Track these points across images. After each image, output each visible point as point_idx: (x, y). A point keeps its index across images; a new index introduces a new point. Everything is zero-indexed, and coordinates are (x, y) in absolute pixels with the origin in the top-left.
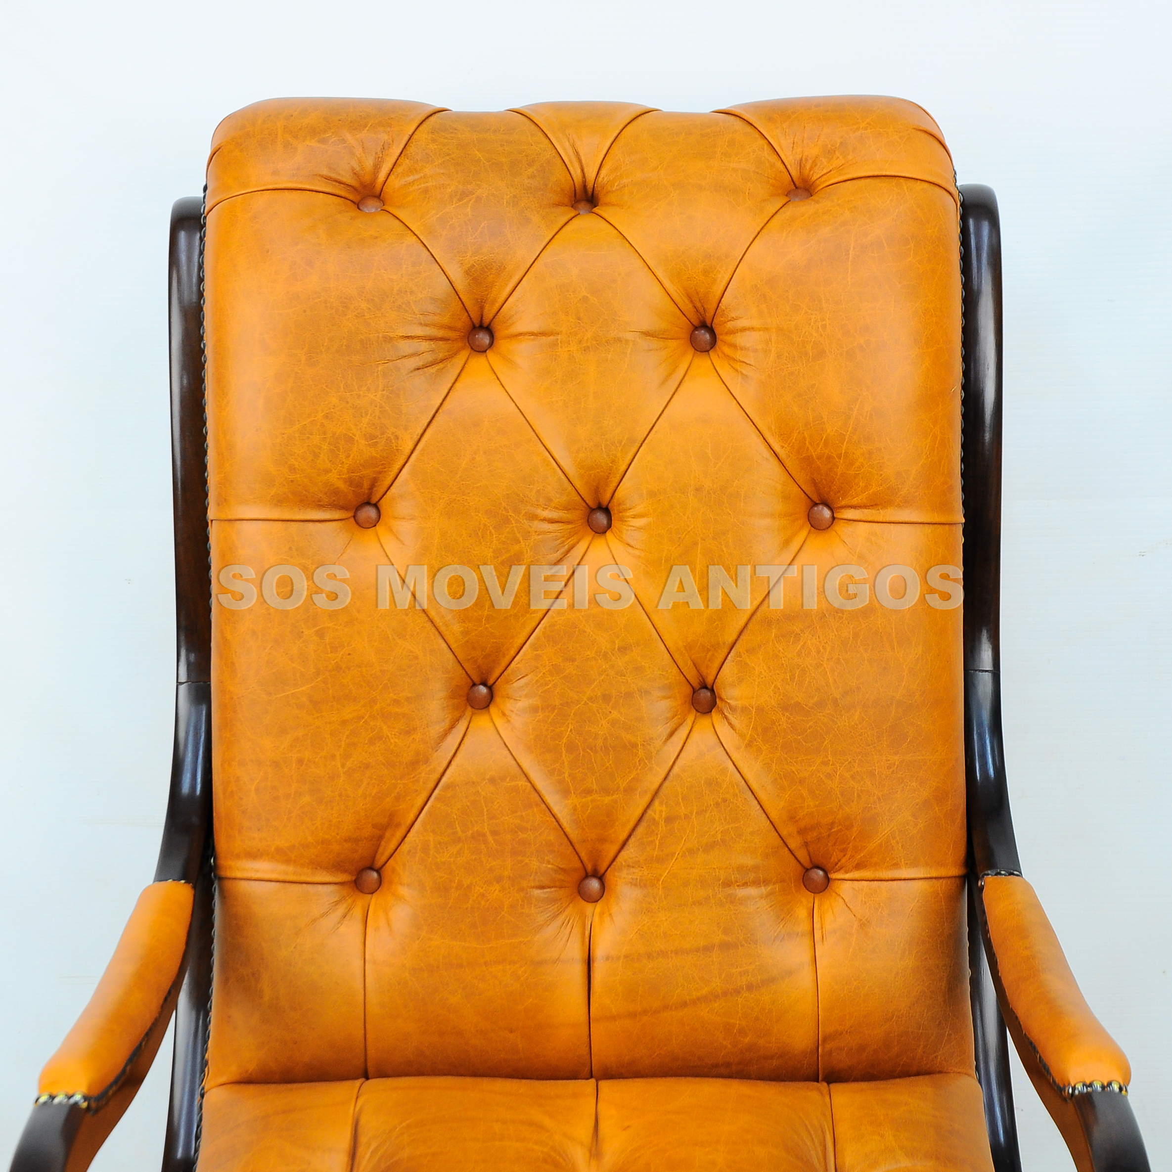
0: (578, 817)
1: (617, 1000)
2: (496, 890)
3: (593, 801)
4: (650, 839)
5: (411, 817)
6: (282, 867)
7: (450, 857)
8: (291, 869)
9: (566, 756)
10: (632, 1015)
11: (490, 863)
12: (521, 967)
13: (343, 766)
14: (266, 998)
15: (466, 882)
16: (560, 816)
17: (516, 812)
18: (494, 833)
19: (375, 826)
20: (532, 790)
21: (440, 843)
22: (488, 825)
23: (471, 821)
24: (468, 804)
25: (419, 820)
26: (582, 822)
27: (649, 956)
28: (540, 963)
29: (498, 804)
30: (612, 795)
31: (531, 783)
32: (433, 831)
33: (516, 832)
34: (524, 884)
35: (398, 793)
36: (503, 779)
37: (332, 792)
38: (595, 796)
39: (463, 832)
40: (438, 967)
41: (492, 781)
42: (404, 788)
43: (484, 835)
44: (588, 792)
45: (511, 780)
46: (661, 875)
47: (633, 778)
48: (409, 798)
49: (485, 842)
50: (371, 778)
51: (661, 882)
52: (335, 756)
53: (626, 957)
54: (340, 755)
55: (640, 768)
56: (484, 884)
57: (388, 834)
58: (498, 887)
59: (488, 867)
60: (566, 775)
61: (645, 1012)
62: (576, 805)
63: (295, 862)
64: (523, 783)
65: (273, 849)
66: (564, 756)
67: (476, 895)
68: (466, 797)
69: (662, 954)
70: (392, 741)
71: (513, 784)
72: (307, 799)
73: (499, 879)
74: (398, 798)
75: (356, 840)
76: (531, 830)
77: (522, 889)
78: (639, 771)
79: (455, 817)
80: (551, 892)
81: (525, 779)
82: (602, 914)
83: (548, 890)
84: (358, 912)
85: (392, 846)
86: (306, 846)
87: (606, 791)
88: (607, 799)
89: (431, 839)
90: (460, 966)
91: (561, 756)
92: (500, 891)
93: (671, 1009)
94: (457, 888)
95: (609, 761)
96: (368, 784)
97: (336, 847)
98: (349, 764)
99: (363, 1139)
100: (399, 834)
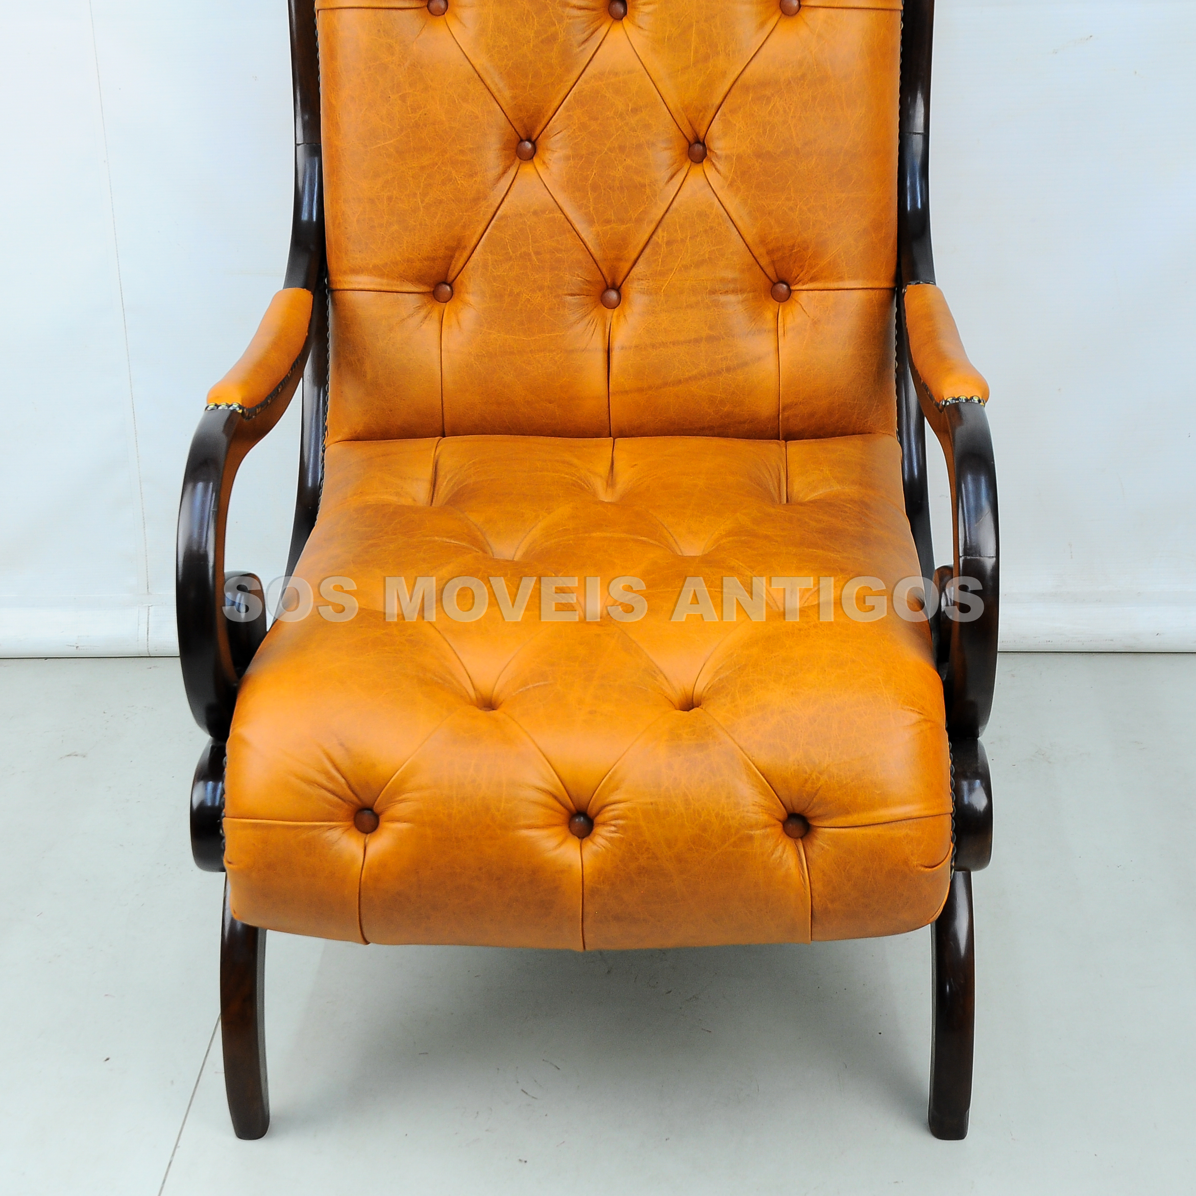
0: (601, 241)
1: (629, 379)
2: (538, 296)
3: (611, 229)
4: (655, 258)
5: (474, 241)
6: (378, 280)
7: (504, 272)
8: (385, 281)
9: (591, 193)
10: (640, 390)
11: (534, 276)
12: (558, 354)
13: (422, 202)
14: (369, 377)
15: (516, 291)
16: (586, 240)
17: (554, 237)
18: (537, 253)
19: (447, 248)
20: (566, 220)
21: (496, 261)
22: (532, 247)
23: (520, 244)
24: (517, 231)
25: (480, 243)
26: (603, 245)
27: (653, 346)
28: (572, 351)
29: (540, 231)
30: (626, 224)
31: (565, 215)
32: (491, 252)
33: (553, 252)
34: (560, 292)
35: (464, 222)
36: (544, 212)
37: (415, 222)
38: (614, 225)
39: (513, 252)
40: (496, 354)
41: (535, 213)
42: (469, 218)
43: (529, 255)
44: (608, 222)
45: (550, 213)
46: (663, 286)
47: (643, 211)
48: (472, 226)
49: (530, 260)
50: (443, 211)
51: (662, 291)
52: (416, 194)
53: (636, 347)
54: (420, 193)
55: (647, 203)
56: (530, 292)
57: (457, 255)
58: (540, 294)
59: (533, 279)
60: (591, 209)
61: (650, 388)
62: (599, 232)
63: (388, 275)
64: (559, 215)
65: (371, 266)
66: (589, 194)
67: (523, 300)
68: (516, 226)
69: (664, 344)
70: (459, 182)
71: (551, 215)
72: (396, 227)
73: (541, 289)
74: (464, 227)
75: (434, 259)
76: (564, 251)
77: (558, 296)
78: (646, 206)
79: (507, 241)
80: (581, 299)
81: (560, 212)
82: (618, 316)
83: (578, 297)
84: (435, 315)
85: (460, 264)
86: (396, 263)
87: (622, 221)
88: (623, 228)
89: (490, 258)
90: (512, 353)
91: (588, 194)
92: (541, 297)
93: (669, 386)
94: (509, 295)
95: (624, 197)
96: (441, 216)
97: (418, 265)
98: (427, 200)
99: (441, 473)
100: (466, 254)
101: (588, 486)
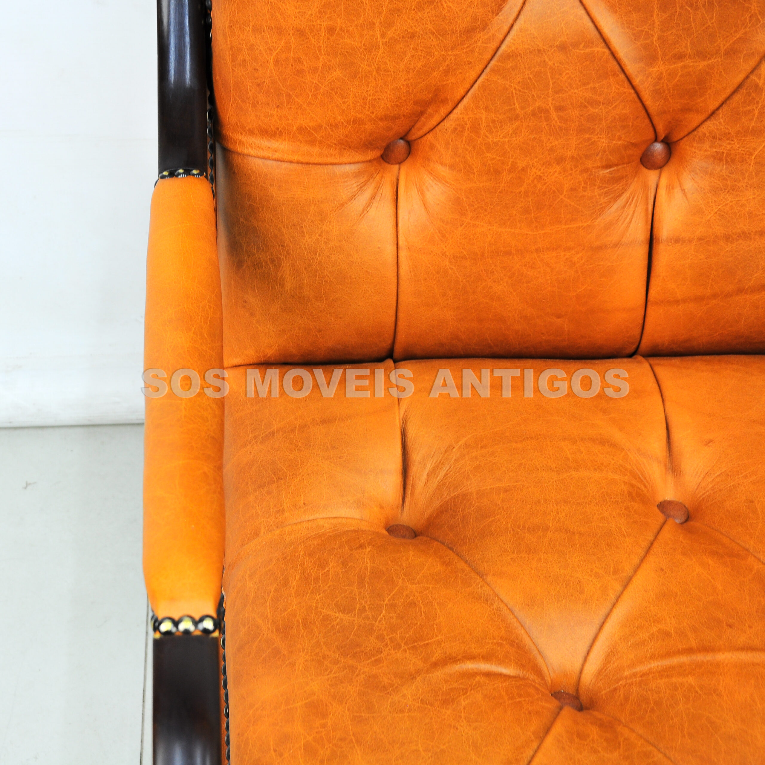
0: (663, 86)
1: (684, 284)
2: (556, 171)
3: (685, 67)
4: (748, 108)
5: (462, 92)
6: (306, 148)
7: (504, 137)
8: (316, 150)
9: (658, 14)
10: (698, 299)
11: (551, 143)
12: (578, 253)
13: (383, 36)
14: (288, 286)
15: (521, 164)
16: (641, 88)
17: (588, 83)
18: (559, 109)
19: (416, 103)
20: (611, 57)
21: (493, 121)
22: (553, 100)
23: (533, 95)
24: (531, 76)
25: (470, 94)
26: (666, 92)
27: (728, 238)
28: (599, 248)
29: (568, 76)
30: (709, 59)
31: (610, 49)
32: (486, 108)
33: (586, 107)
34: (589, 164)
35: (448, 65)
36: (575, 45)
37: (369, 65)
38: (688, 62)
39: (522, 108)
40: (483, 255)
41: (563, 48)
42: (455, 59)
43: (547, 111)
44: (680, 57)
45: (586, 46)
46: (755, 149)
47: (740, 38)
48: (460, 71)
49: (547, 119)
50: (416, 50)
51: (753, 157)
52: (374, 24)
53: (700, 239)
54: (380, 23)
55: (749, 25)
56: (542, 166)
57: (430, 110)
58: (558, 168)
59: (549, 148)
60: (655, 38)
61: (715, 296)
62: (662, 73)
63: (320, 142)
64: (601, 49)
65: (295, 128)
66: (655, 16)
67: (531, 178)
68: (529, 68)
69: (745, 235)
70: (445, 5)
71: (588, 50)
72: (338, 73)
73: (560, 160)
74: (446, 72)
75: (394, 118)
76: (603, 104)
77: (586, 170)
78: (747, 30)
79: (514, 92)
80: (618, 170)
81: (603, 44)
83: (615, 168)
84: (387, 191)
85: (433, 122)
86: (335, 126)
87: (702, 55)
88: (702, 65)
89: (484, 118)
90: (508, 253)
91: (652, 16)
92: (560, 173)
93: (746, 293)
94: (510, 171)
95: (711, 19)
96: (412, 56)
97: (369, 127)
98: (390, 33)
99: (416, 457)
100: (444, 111)
101: (646, 487)
